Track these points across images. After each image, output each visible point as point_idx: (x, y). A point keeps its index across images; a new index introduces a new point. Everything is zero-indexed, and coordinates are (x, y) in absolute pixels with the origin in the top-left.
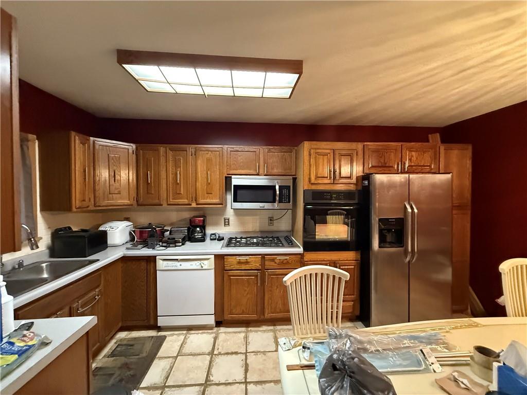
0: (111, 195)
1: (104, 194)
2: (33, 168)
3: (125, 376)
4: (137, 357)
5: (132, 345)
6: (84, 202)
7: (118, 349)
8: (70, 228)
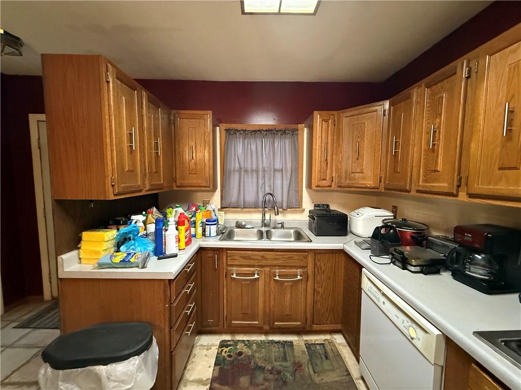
0: (353, 174)
1: (346, 173)
2: (300, 151)
3: (284, 374)
4: (312, 373)
5: (327, 358)
6: (324, 181)
7: (318, 347)
8: (328, 206)
